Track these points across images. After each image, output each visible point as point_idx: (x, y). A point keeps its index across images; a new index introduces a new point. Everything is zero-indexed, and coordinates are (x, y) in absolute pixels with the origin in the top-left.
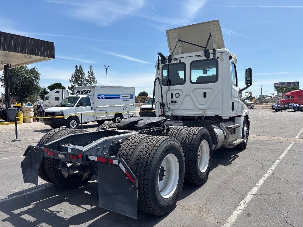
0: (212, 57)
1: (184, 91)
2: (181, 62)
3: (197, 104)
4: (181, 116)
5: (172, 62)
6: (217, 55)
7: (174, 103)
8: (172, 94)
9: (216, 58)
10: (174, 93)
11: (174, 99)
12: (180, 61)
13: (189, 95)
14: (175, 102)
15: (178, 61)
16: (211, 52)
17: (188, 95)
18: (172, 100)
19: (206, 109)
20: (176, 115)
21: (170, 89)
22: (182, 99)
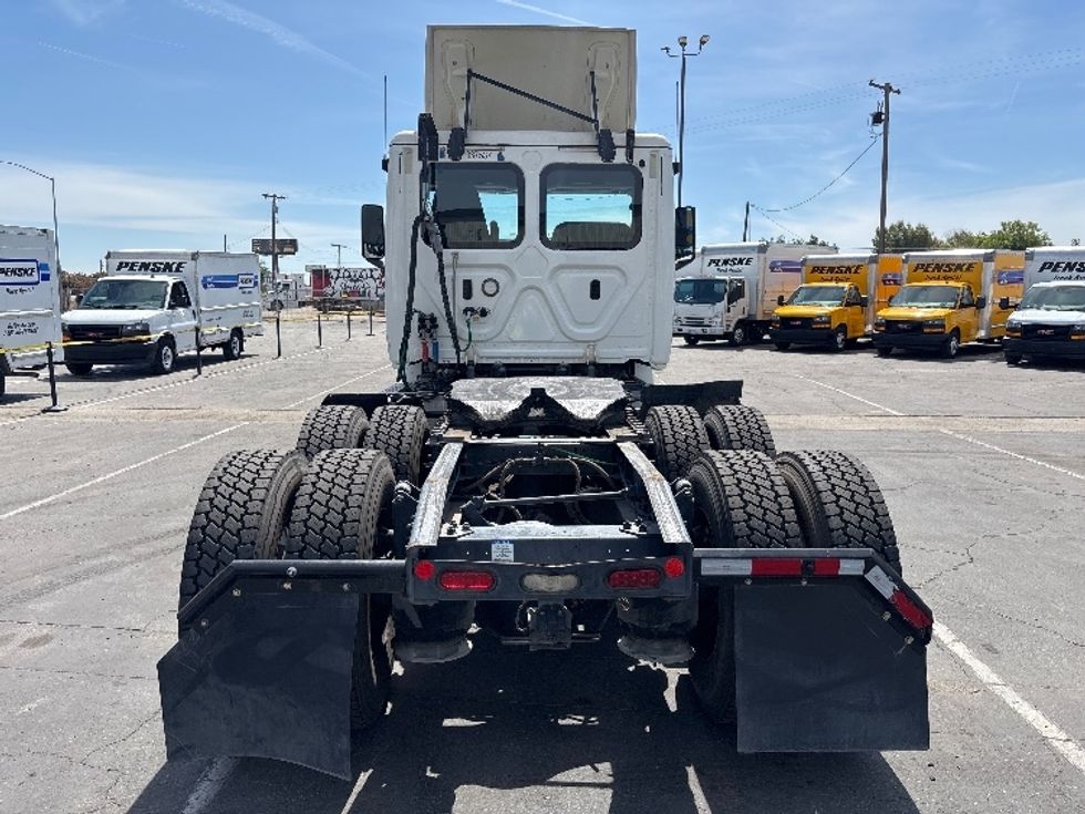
0: (620, 157)
1: (518, 275)
2: (506, 160)
3: (567, 322)
4: (505, 365)
5: (465, 159)
6: (638, 155)
7: (477, 316)
8: (468, 285)
9: (636, 162)
10: (477, 278)
11: (478, 301)
12: (500, 157)
13: (538, 289)
14: (484, 313)
15: (493, 158)
16: (619, 138)
17: (531, 288)
18: (469, 303)
19: (599, 340)
20: (484, 362)
21: (461, 261)
22: (512, 302)
